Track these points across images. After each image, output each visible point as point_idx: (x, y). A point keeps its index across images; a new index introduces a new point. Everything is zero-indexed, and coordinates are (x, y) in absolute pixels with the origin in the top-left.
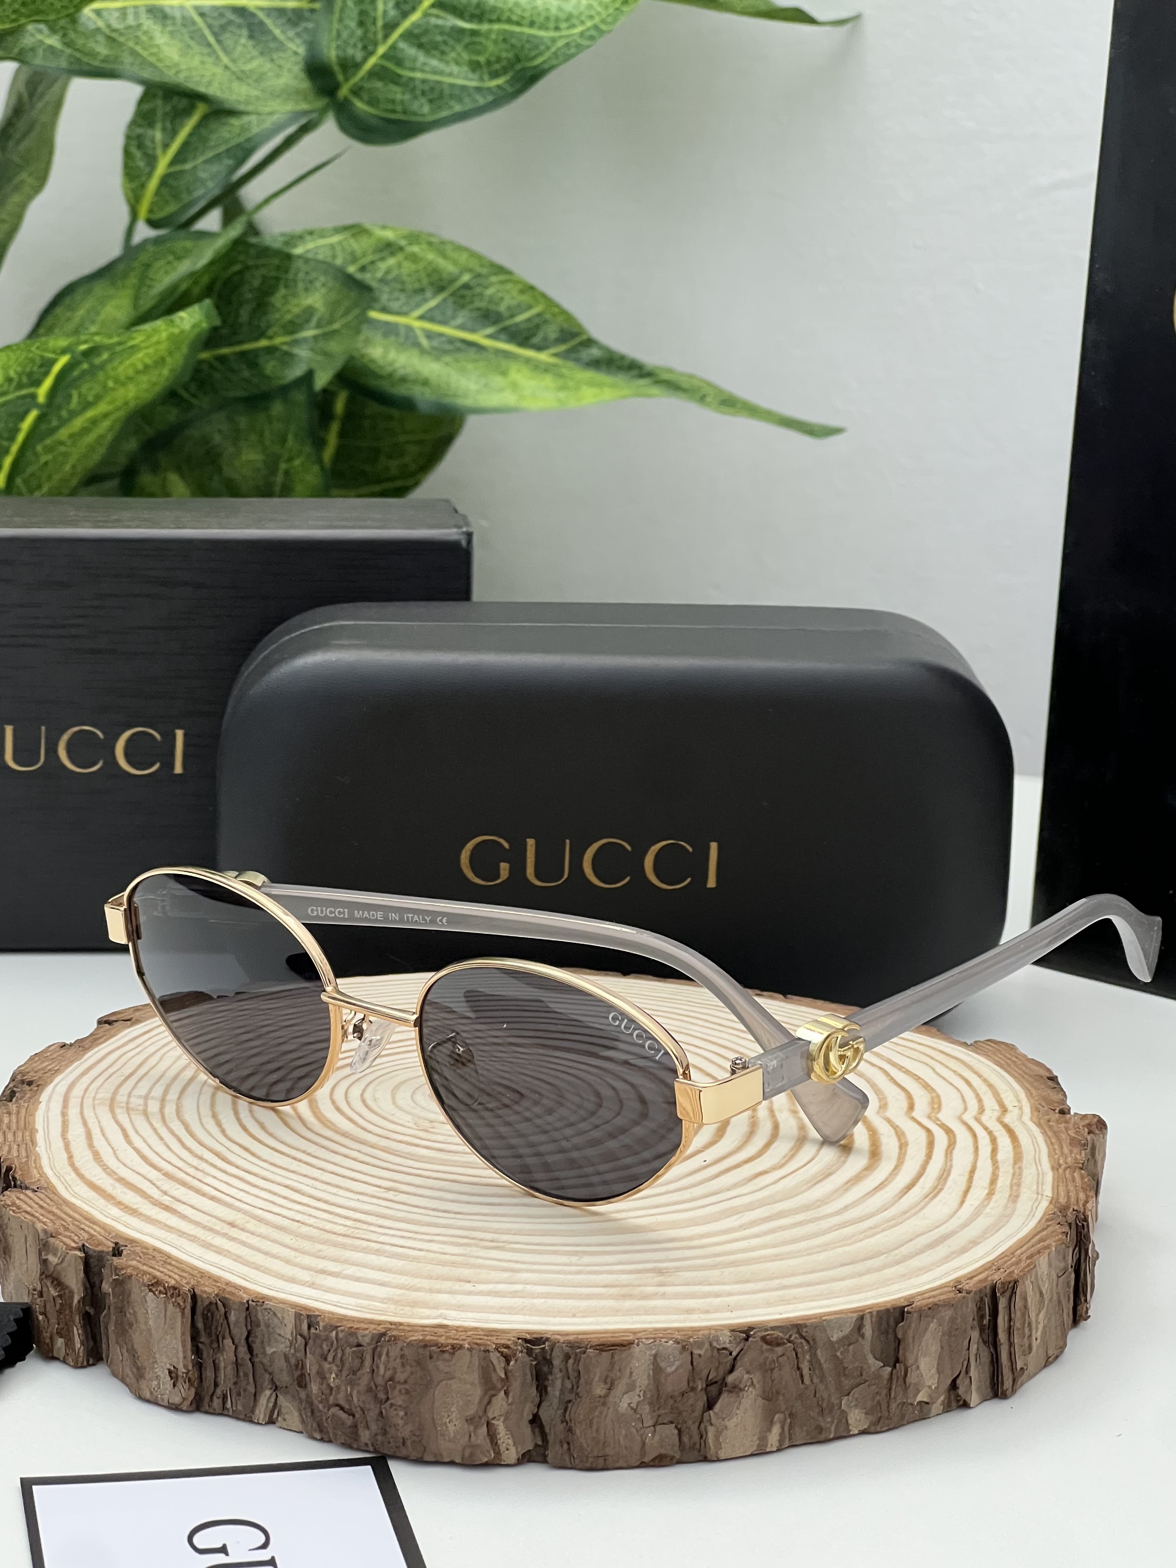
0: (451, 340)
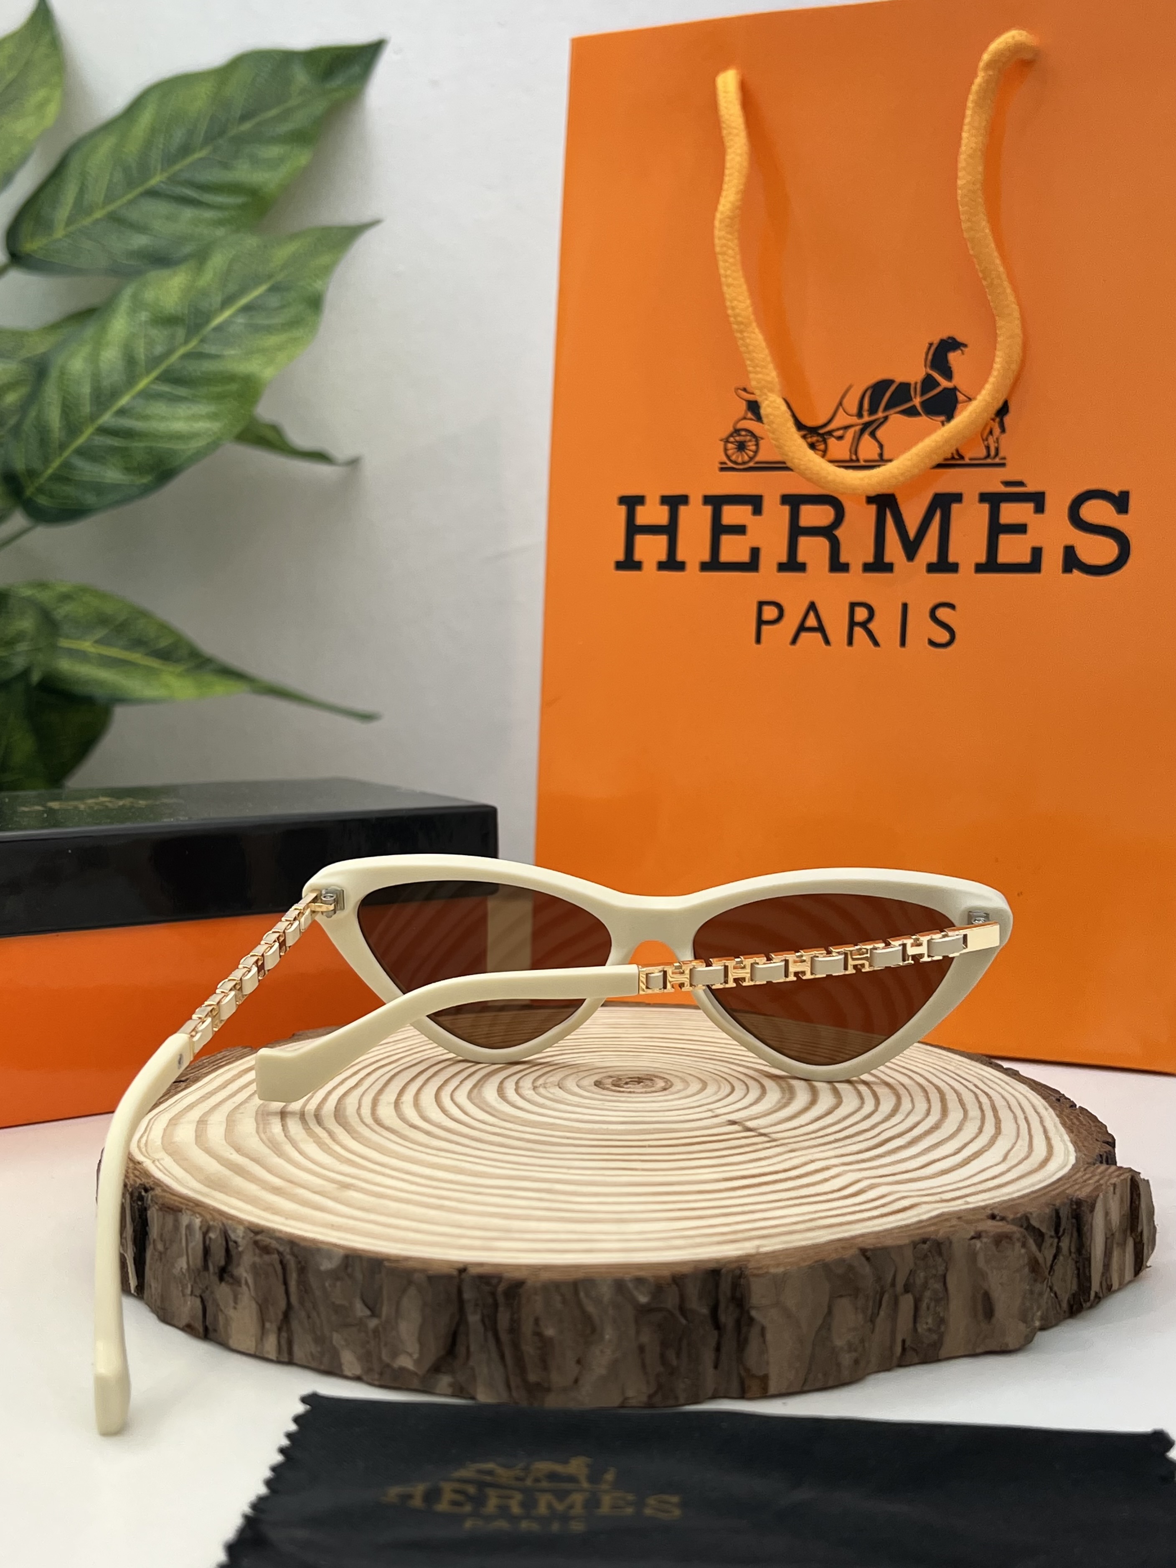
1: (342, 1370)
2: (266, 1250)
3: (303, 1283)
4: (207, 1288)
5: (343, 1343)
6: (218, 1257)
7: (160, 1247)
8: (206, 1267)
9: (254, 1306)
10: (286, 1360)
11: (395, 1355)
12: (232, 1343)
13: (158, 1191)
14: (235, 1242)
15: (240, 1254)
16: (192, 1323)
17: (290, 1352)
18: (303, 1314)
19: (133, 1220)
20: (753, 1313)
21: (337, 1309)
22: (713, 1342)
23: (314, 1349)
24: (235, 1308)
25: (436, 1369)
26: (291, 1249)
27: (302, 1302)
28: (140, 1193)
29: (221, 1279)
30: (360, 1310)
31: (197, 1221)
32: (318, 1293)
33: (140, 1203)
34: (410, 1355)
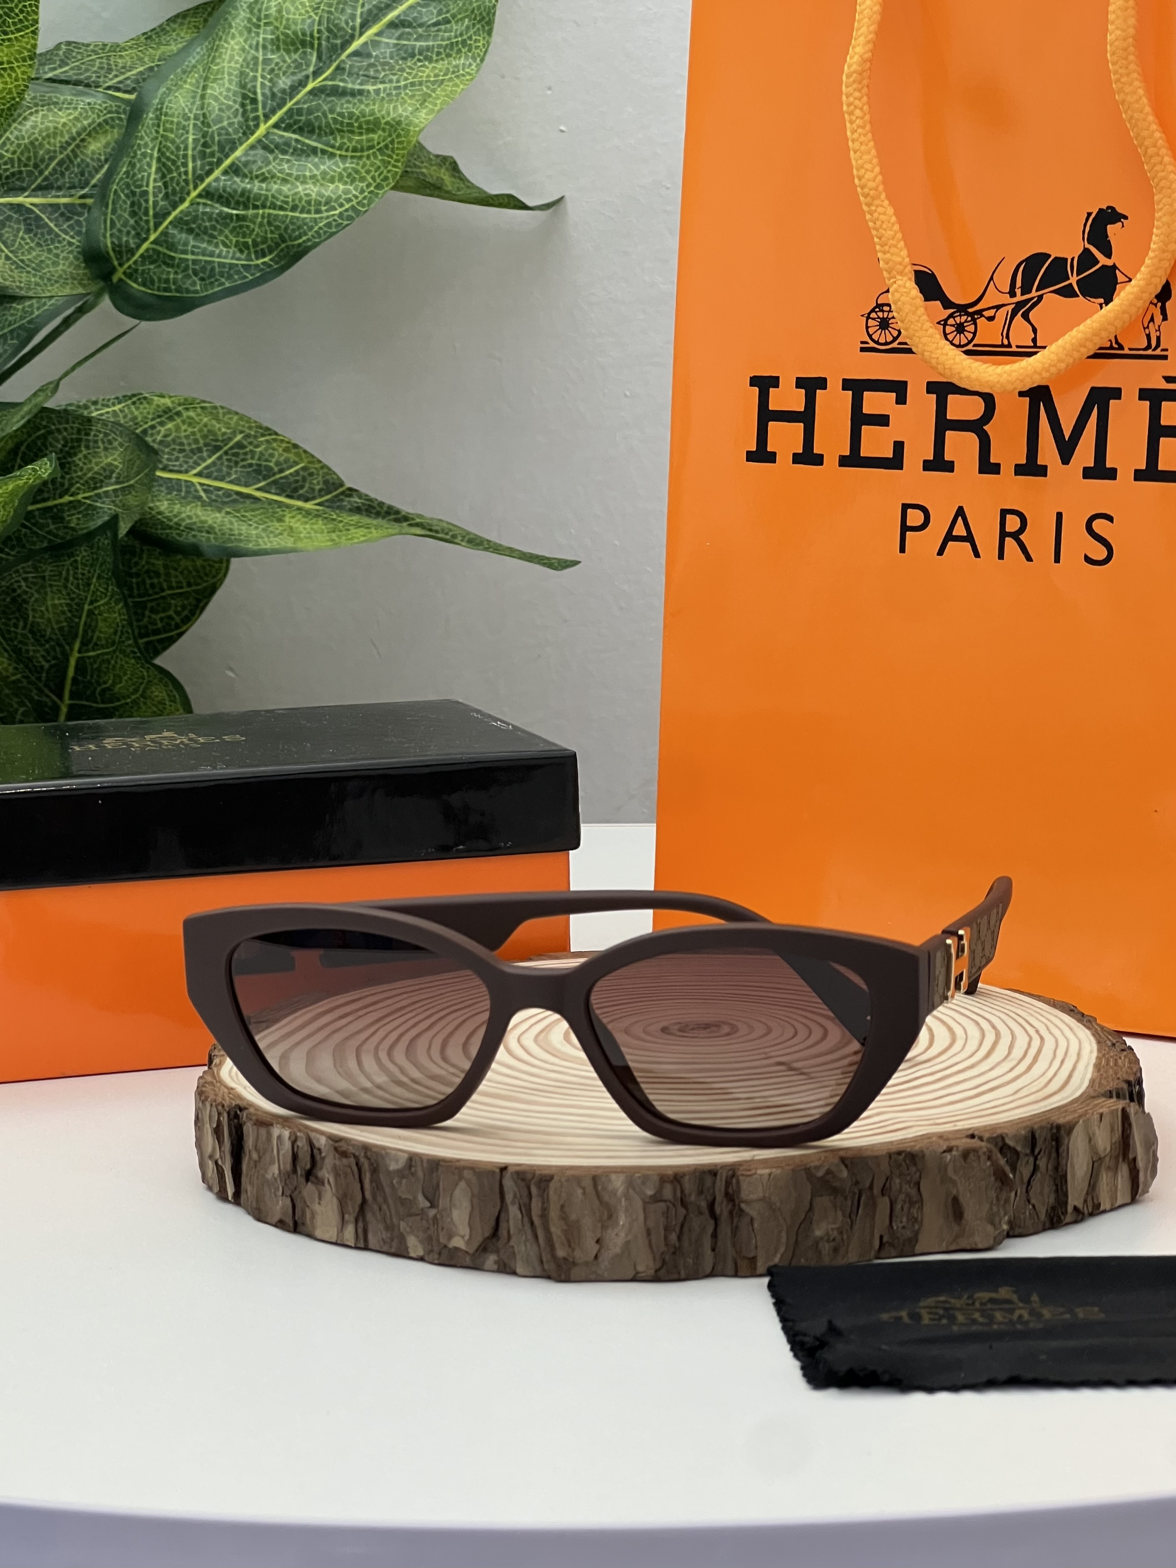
0: (228, 493)
1: (408, 1253)
2: (344, 1154)
3: (376, 1180)
4: (296, 1189)
5: (408, 1229)
6: (305, 1162)
7: (255, 1156)
8: (294, 1170)
9: (335, 1200)
10: (362, 1246)
11: (450, 1237)
12: (318, 1233)
13: (252, 1110)
14: (319, 1149)
15: (323, 1159)
16: (284, 1218)
17: (366, 1240)
18: (376, 1207)
19: (230, 1134)
20: (743, 1206)
21: (403, 1202)
22: (710, 1229)
23: (385, 1235)
24: (319, 1203)
25: (484, 1248)
26: (365, 1153)
27: (374, 1198)
28: (236, 1112)
29: (307, 1180)
30: (423, 1203)
31: (286, 1133)
32: (388, 1190)
33: (236, 1121)
34: (463, 1237)
